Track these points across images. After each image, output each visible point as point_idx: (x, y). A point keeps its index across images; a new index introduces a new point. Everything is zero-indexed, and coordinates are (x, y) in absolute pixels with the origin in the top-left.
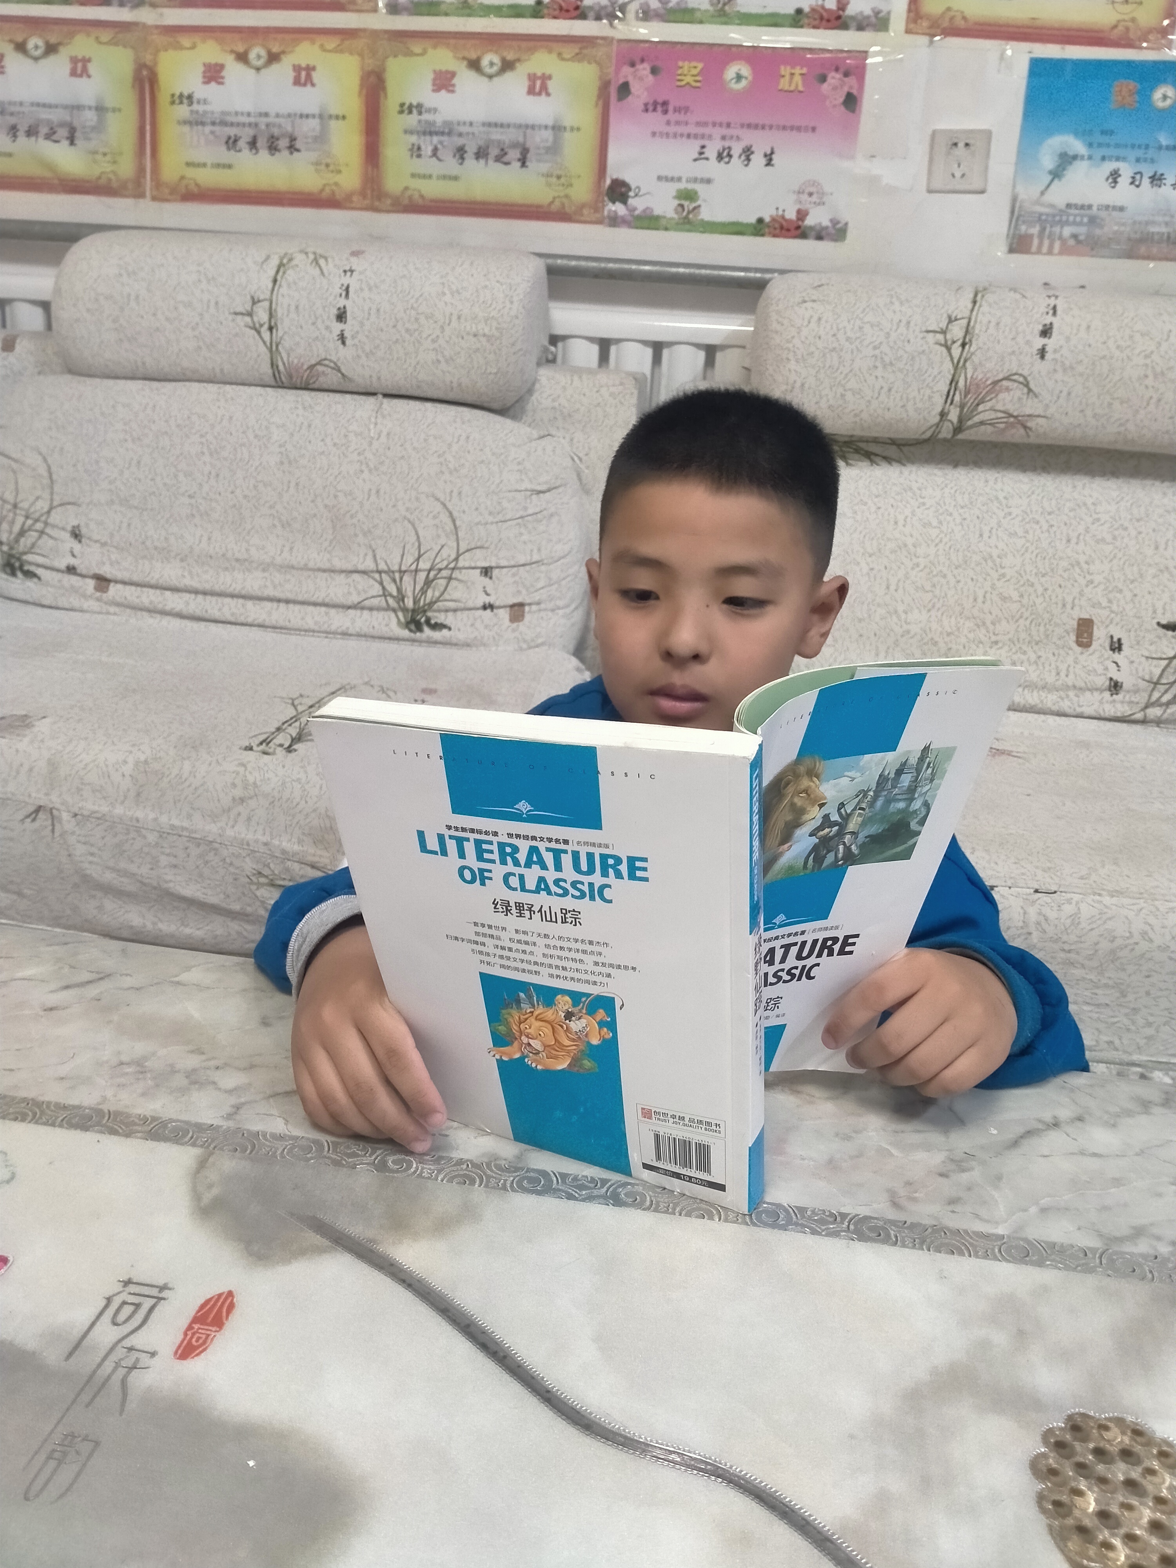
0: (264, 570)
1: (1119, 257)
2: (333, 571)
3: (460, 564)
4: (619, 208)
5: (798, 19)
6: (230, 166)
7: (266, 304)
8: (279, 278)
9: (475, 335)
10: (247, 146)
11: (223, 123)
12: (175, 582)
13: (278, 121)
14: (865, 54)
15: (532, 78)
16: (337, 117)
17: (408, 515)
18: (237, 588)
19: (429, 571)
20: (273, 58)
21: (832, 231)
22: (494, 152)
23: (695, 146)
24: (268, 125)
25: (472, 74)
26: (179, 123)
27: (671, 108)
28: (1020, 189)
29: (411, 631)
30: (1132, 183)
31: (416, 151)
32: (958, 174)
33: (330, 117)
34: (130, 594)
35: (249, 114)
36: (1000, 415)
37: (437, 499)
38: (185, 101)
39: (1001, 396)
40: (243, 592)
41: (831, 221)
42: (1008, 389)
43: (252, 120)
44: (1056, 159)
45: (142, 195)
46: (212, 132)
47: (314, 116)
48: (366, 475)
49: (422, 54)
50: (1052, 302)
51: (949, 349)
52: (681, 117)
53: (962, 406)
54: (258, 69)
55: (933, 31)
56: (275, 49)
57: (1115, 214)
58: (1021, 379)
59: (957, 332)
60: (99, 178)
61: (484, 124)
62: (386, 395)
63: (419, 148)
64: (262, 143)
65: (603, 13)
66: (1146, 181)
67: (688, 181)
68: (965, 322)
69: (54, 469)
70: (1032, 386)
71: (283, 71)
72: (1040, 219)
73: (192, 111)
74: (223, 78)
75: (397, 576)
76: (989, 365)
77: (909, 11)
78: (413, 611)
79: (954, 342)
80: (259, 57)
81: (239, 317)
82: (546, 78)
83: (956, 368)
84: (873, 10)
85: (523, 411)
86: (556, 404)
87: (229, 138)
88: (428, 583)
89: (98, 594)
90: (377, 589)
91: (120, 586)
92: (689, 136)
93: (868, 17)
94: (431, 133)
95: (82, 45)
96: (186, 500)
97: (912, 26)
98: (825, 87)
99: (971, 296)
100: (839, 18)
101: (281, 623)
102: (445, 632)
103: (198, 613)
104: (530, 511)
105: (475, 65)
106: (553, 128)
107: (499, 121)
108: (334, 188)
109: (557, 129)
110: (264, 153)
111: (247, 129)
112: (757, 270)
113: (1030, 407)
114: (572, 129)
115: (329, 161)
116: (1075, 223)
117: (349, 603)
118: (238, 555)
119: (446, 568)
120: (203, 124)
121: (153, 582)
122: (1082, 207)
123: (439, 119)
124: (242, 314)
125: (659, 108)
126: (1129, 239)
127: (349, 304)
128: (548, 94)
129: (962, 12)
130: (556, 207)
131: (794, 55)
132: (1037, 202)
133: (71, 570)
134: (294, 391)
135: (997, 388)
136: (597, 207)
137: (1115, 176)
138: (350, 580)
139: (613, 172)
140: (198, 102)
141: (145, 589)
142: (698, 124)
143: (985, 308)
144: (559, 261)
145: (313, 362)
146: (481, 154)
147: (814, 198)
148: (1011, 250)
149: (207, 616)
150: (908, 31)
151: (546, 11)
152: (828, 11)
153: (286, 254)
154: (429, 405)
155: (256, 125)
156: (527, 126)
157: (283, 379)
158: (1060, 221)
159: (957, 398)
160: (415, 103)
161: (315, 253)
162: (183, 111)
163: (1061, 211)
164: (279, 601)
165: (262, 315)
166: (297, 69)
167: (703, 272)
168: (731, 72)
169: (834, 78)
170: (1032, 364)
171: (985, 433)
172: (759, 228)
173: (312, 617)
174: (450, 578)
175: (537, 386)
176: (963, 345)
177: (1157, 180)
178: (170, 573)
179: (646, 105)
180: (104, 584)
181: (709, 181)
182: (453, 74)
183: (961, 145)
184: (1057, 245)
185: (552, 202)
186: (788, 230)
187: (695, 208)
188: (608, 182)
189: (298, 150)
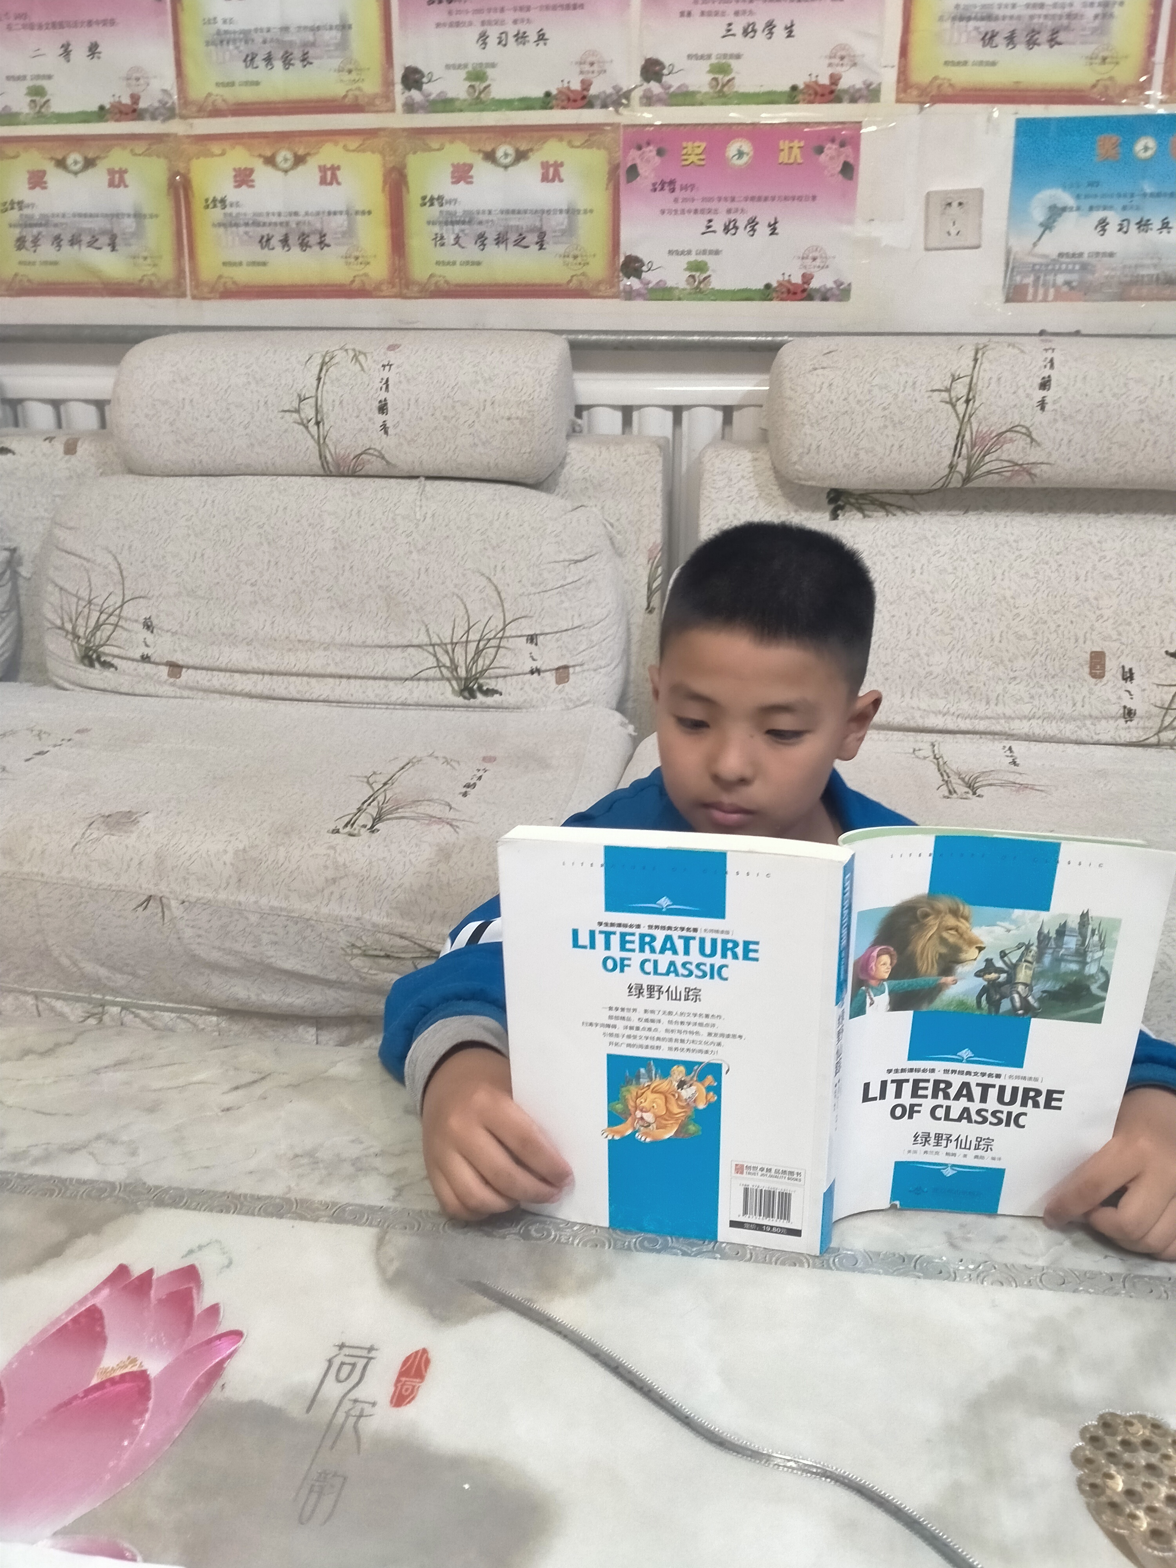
0: (325, 649)
1: (1112, 300)
2: (391, 647)
3: (507, 634)
4: (633, 283)
5: (793, 95)
6: (264, 264)
7: (312, 401)
8: (322, 375)
9: (509, 419)
11: (256, 224)
12: (243, 665)
13: (307, 218)
14: (858, 125)
15: (545, 166)
16: (363, 213)
17: (456, 590)
18: (301, 667)
19: (479, 641)
20: (299, 160)
21: (837, 292)
22: (513, 237)
23: (702, 220)
24: (298, 224)
25: (488, 166)
26: (214, 225)
27: (677, 187)
28: (1013, 242)
29: (465, 698)
30: (1120, 230)
31: (439, 240)
32: (953, 232)
33: (357, 213)
34: (202, 678)
35: (279, 214)
36: (1006, 464)
37: (483, 575)
38: (219, 205)
39: (1006, 447)
40: (307, 671)
41: (835, 282)
42: (1012, 440)
43: (283, 219)
45: (183, 295)
46: (246, 233)
47: (341, 213)
48: (415, 556)
49: (438, 150)
50: (1049, 355)
51: (954, 406)
52: (687, 194)
53: (969, 458)
54: (286, 171)
55: (922, 99)
56: (301, 152)
57: (1106, 260)
58: (1024, 430)
59: (960, 389)
60: (141, 281)
61: (502, 212)
62: (428, 478)
63: (442, 238)
64: (293, 240)
65: (609, 101)
66: (1133, 228)
67: (698, 253)
68: (967, 380)
69: (124, 566)
70: (1034, 435)
71: (309, 172)
72: (1034, 269)
73: (225, 214)
74: (253, 181)
75: (449, 647)
76: (994, 419)
77: (899, 81)
78: (466, 679)
79: (958, 399)
80: (286, 160)
81: (288, 414)
82: (558, 166)
83: (962, 423)
84: (864, 83)
85: (556, 484)
86: (587, 475)
87: (262, 237)
88: (478, 652)
89: (172, 680)
90: (432, 661)
91: (190, 671)
92: (696, 211)
93: (859, 90)
94: (453, 223)
95: (118, 158)
96: (248, 588)
97: (902, 95)
98: (823, 157)
99: (972, 353)
101: (344, 698)
102: (497, 696)
103: (266, 692)
104: (569, 580)
105: (490, 157)
106: (568, 211)
107: (517, 208)
108: (363, 278)
109: (572, 212)
110: (296, 250)
111: (278, 228)
112: (768, 334)
113: (1034, 455)
114: (585, 212)
115: (357, 254)
116: (1067, 271)
117: (406, 676)
118: (300, 637)
119: (494, 638)
120: (237, 225)
121: (223, 666)
122: (1074, 255)
123: (459, 209)
124: (288, 411)
125: (667, 188)
126: (1121, 283)
127: (389, 396)
128: (561, 181)
129: (949, 80)
130: (574, 284)
131: (791, 130)
132: (1030, 253)
133: (145, 659)
134: (342, 479)
135: (1001, 439)
136: (612, 282)
137: (1103, 225)
138: (406, 654)
139: (626, 250)
140: (231, 205)
141: (215, 673)
142: (704, 199)
143: (986, 365)
144: (580, 337)
145: (359, 452)
146: (501, 240)
147: (818, 262)
148: (1008, 300)
149: (275, 695)
150: (898, 101)
151: (554, 102)
152: (823, 86)
153: (327, 353)
154: (468, 484)
155: (287, 223)
156: (543, 211)
157: (332, 468)
158: (1053, 270)
159: (964, 451)
160: (436, 196)
161: (354, 350)
162: (217, 214)
163: (1054, 260)
164: (341, 677)
165: (309, 411)
167: (717, 338)
168: (732, 149)
169: (831, 149)
170: (1033, 416)
171: (993, 481)
172: (767, 293)
173: (373, 690)
174: (499, 647)
175: (568, 460)
176: (967, 401)
177: (1143, 225)
178: (238, 656)
179: (654, 184)
180: (176, 670)
181: (717, 252)
182: (471, 167)
183: (955, 204)
184: (1052, 291)
185: (570, 281)
186: (795, 293)
187: (705, 279)
188: (622, 259)
189: (328, 246)
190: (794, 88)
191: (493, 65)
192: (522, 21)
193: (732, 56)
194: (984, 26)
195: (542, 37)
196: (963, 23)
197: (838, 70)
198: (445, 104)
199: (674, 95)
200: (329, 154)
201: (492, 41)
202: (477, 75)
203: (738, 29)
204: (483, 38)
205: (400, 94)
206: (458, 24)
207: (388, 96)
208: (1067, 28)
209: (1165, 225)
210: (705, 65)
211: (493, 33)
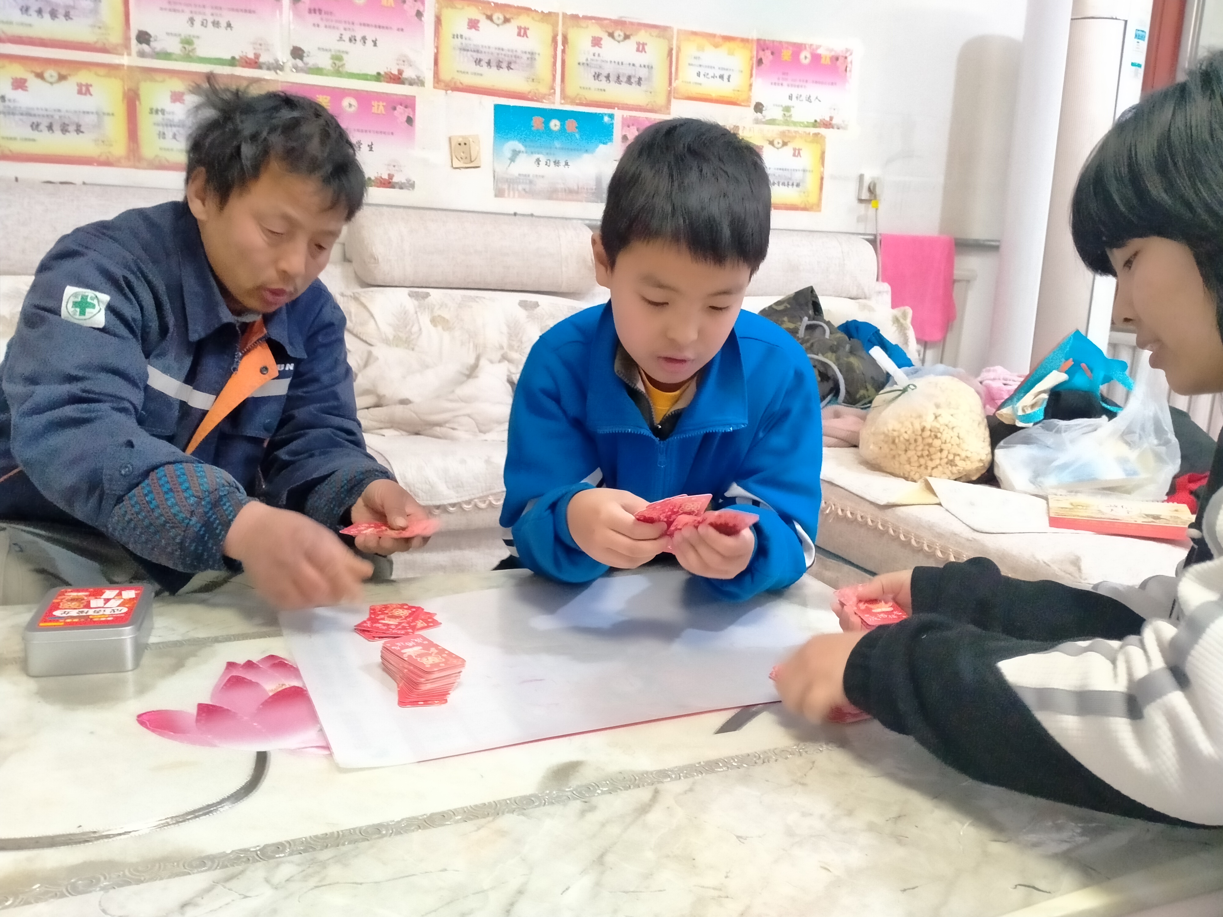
5: (378, 77)
10: (46, 129)
16: (108, 114)
33: (104, 114)
44: (511, 152)
47: (92, 113)
77: (434, 77)
93: (414, 79)
97: (436, 85)
98: (396, 112)
100: (400, 78)
122: (525, 175)
150: (435, 87)
166: (80, 85)
169: (400, 108)
190: (379, 74)
191: (198, 37)
192: (217, 15)
193: (343, 52)
194: (476, 56)
195: (229, 25)
196: (465, 53)
197: (402, 67)
198: (166, 55)
199: (310, 69)
200: (84, 77)
201: (197, 23)
202: (187, 42)
203: (346, 37)
204: (192, 21)
205: (135, 45)
206: (175, 10)
207: (127, 46)
208: (515, 62)
209: (567, 164)
210: (328, 55)
211: (198, 19)
